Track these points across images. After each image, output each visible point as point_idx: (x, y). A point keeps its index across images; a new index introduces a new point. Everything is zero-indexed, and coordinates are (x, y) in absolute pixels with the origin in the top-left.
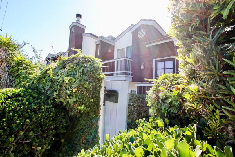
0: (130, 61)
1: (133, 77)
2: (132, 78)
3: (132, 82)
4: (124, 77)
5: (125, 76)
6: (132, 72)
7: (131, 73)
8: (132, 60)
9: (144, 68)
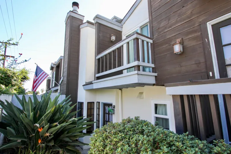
0: (148, 43)
1: (156, 74)
2: (156, 76)
3: (155, 86)
4: (137, 76)
5: (138, 74)
6: (153, 66)
7: (153, 68)
8: (151, 41)
9: (182, 50)
